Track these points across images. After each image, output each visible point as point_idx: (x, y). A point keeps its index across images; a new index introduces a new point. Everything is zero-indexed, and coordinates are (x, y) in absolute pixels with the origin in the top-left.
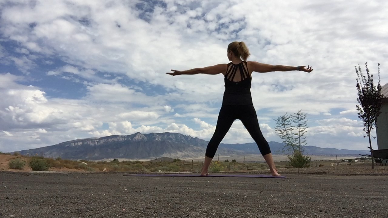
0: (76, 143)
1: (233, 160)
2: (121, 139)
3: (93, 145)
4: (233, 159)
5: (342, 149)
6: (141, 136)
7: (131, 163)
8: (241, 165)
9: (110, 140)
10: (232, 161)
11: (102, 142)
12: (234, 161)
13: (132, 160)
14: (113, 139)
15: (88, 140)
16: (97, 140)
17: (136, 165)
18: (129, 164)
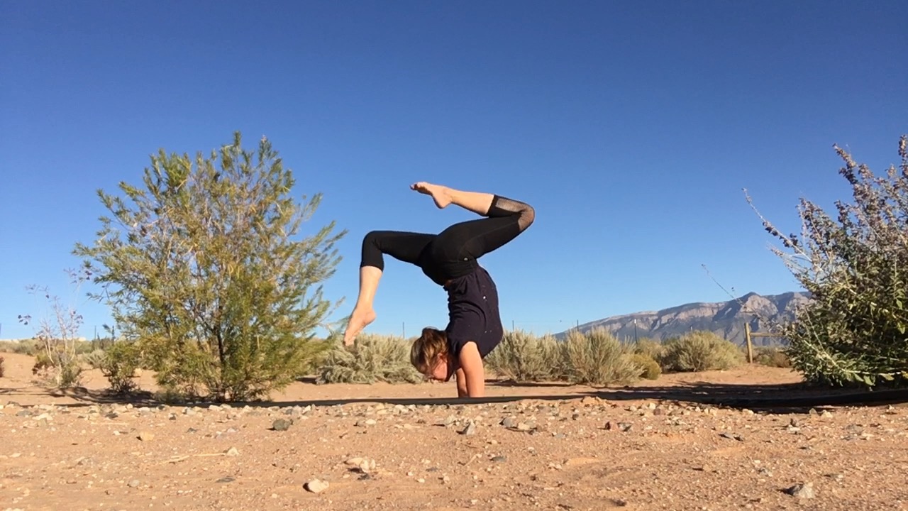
0: (609, 326)
2: (708, 313)
3: (645, 328)
6: (760, 302)
9: (683, 316)
11: (665, 319)
14: (690, 313)
15: (632, 317)
16: (655, 318)
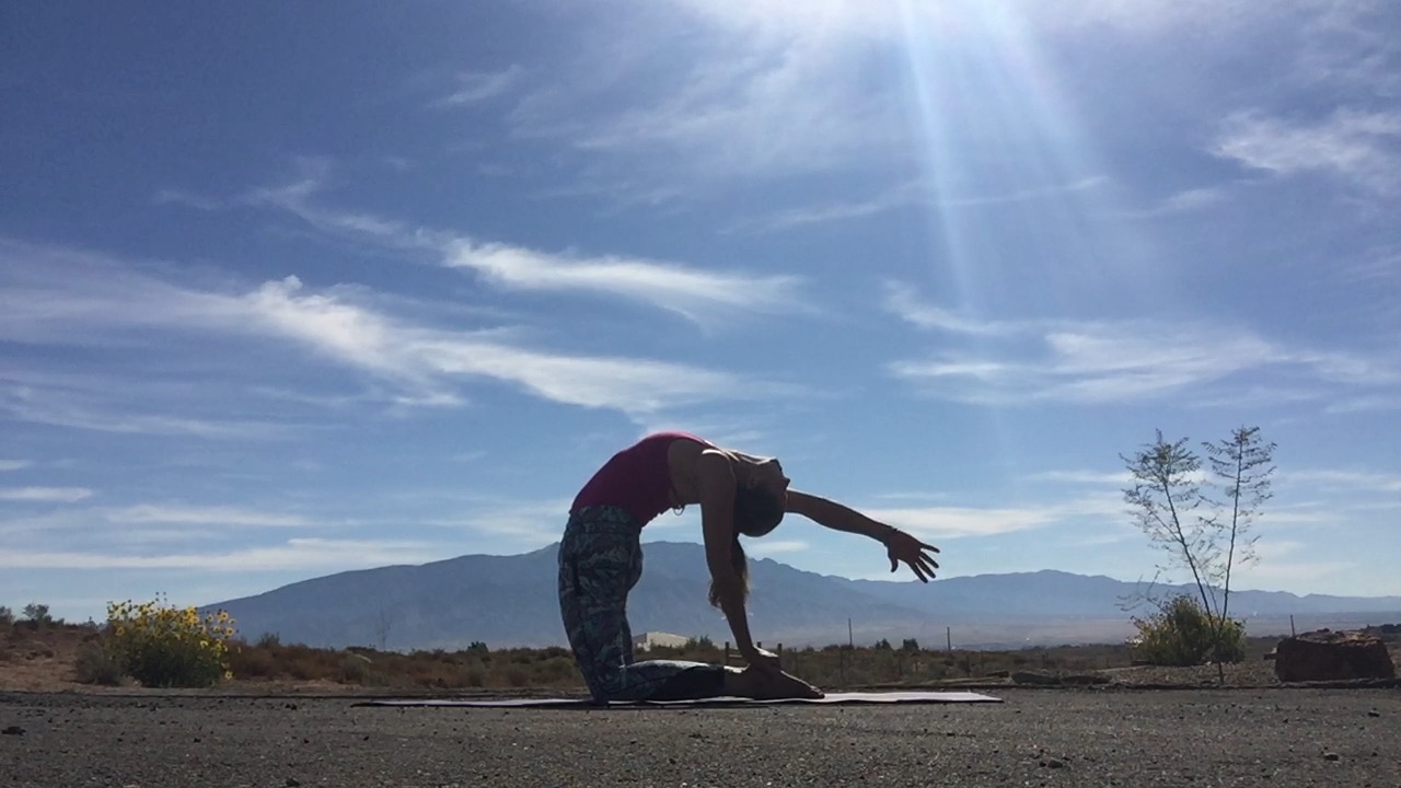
1: (905, 642)
4: (909, 638)
5: (1312, 596)
7: (531, 658)
8: (942, 659)
10: (902, 644)
12: (910, 645)
13: (534, 647)
17: (550, 661)
18: (525, 661)
